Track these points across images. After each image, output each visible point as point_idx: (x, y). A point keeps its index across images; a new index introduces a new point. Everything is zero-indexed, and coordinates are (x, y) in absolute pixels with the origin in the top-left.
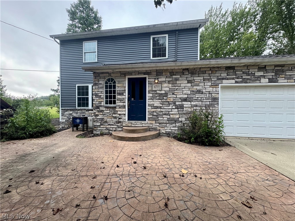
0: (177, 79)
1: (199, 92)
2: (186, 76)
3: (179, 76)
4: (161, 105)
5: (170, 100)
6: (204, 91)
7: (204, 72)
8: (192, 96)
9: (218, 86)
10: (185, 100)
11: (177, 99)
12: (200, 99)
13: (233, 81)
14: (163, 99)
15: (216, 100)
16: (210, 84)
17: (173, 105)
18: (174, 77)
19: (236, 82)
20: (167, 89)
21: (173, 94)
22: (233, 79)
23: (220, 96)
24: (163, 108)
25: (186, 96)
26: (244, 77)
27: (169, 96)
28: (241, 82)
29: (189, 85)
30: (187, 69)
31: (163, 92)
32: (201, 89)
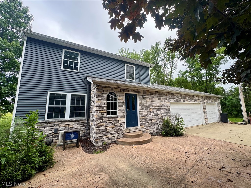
0: (153, 97)
1: (163, 105)
2: (157, 96)
3: (154, 96)
4: (147, 114)
5: (151, 110)
6: (165, 105)
7: (164, 95)
8: (161, 108)
9: (169, 103)
10: (158, 110)
11: (154, 109)
12: (163, 109)
13: (174, 100)
14: (148, 110)
15: (169, 109)
16: (166, 101)
17: (153, 113)
18: (152, 95)
19: (175, 101)
20: (149, 103)
21: (152, 106)
22: (173, 99)
23: (170, 108)
24: (148, 115)
25: (158, 108)
26: (177, 99)
27: (151, 108)
29: (159, 101)
30: (157, 92)
31: (147, 105)
32: (164, 104)
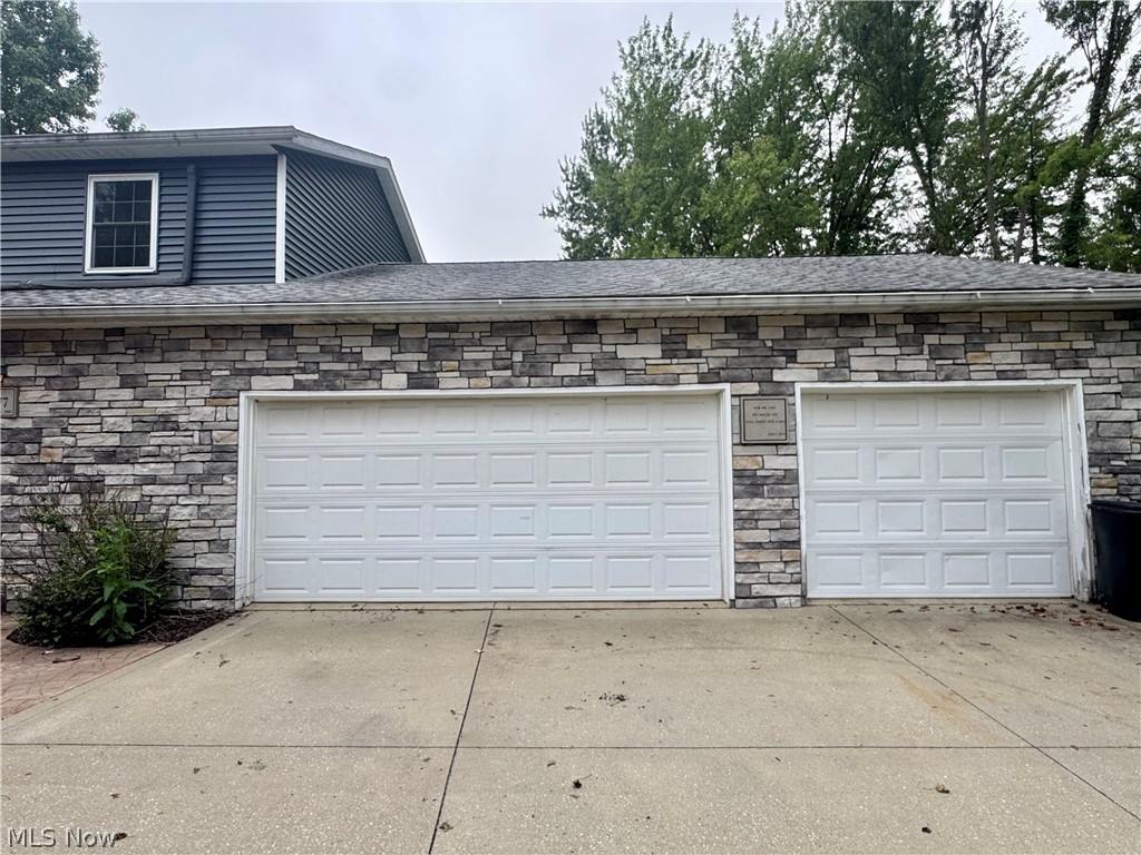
0: (79, 372)
1: (166, 423)
2: (115, 359)
3: (88, 359)
4: (14, 480)
5: (49, 455)
6: (181, 419)
7: (182, 346)
8: (136, 439)
9: (234, 401)
10: (109, 456)
11: (78, 452)
12: (166, 450)
13: (288, 381)
14: (24, 453)
15: (225, 455)
16: (205, 391)
17: (61, 478)
18: (69, 360)
19: (299, 386)
20: (42, 411)
21: (65, 432)
22: (287, 372)
23: (243, 441)
24: (19, 489)
25: (114, 440)
26: (323, 367)
27: (47, 441)
28: (316, 386)
29: (127, 394)
30: (121, 331)
31: (28, 424)
32: (171, 411)
